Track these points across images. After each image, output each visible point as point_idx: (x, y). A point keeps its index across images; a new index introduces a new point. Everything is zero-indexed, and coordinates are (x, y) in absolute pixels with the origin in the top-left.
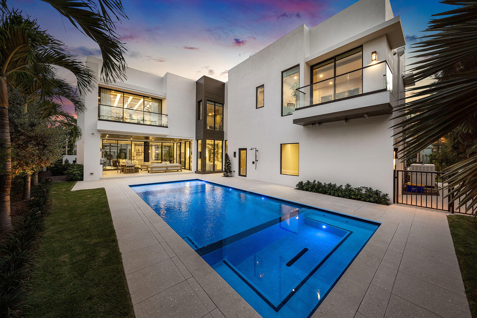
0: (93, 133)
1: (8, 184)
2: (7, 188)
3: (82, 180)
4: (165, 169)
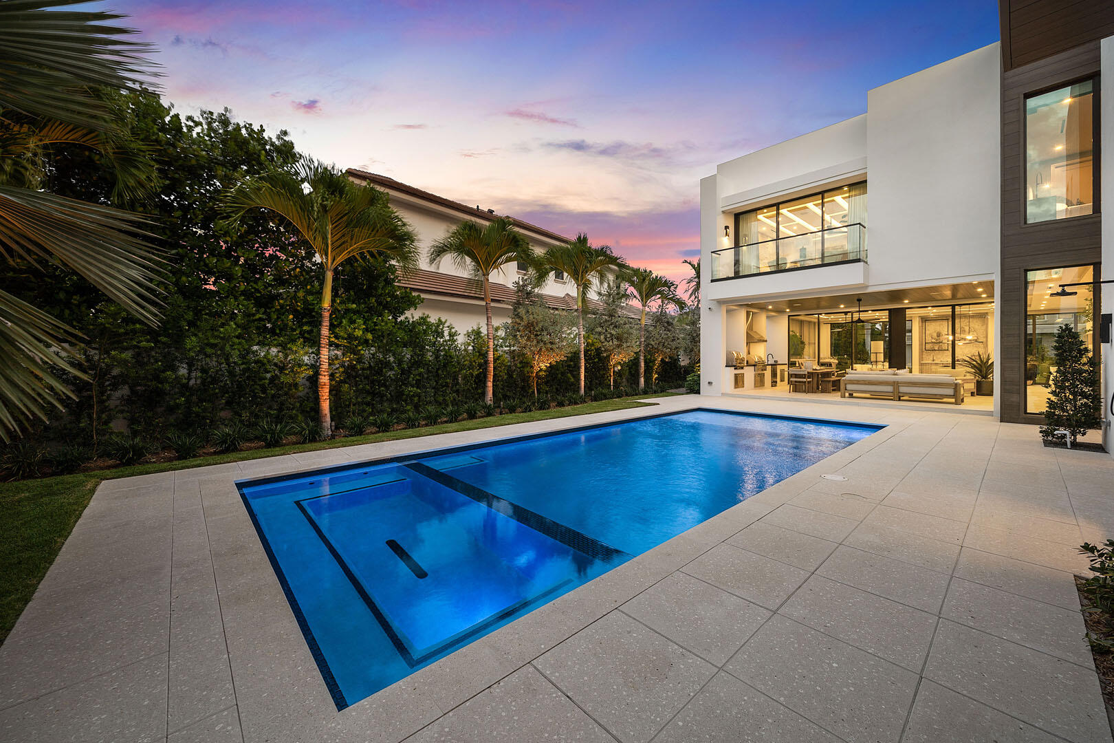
0: (710, 308)
3: (699, 393)
4: (890, 389)
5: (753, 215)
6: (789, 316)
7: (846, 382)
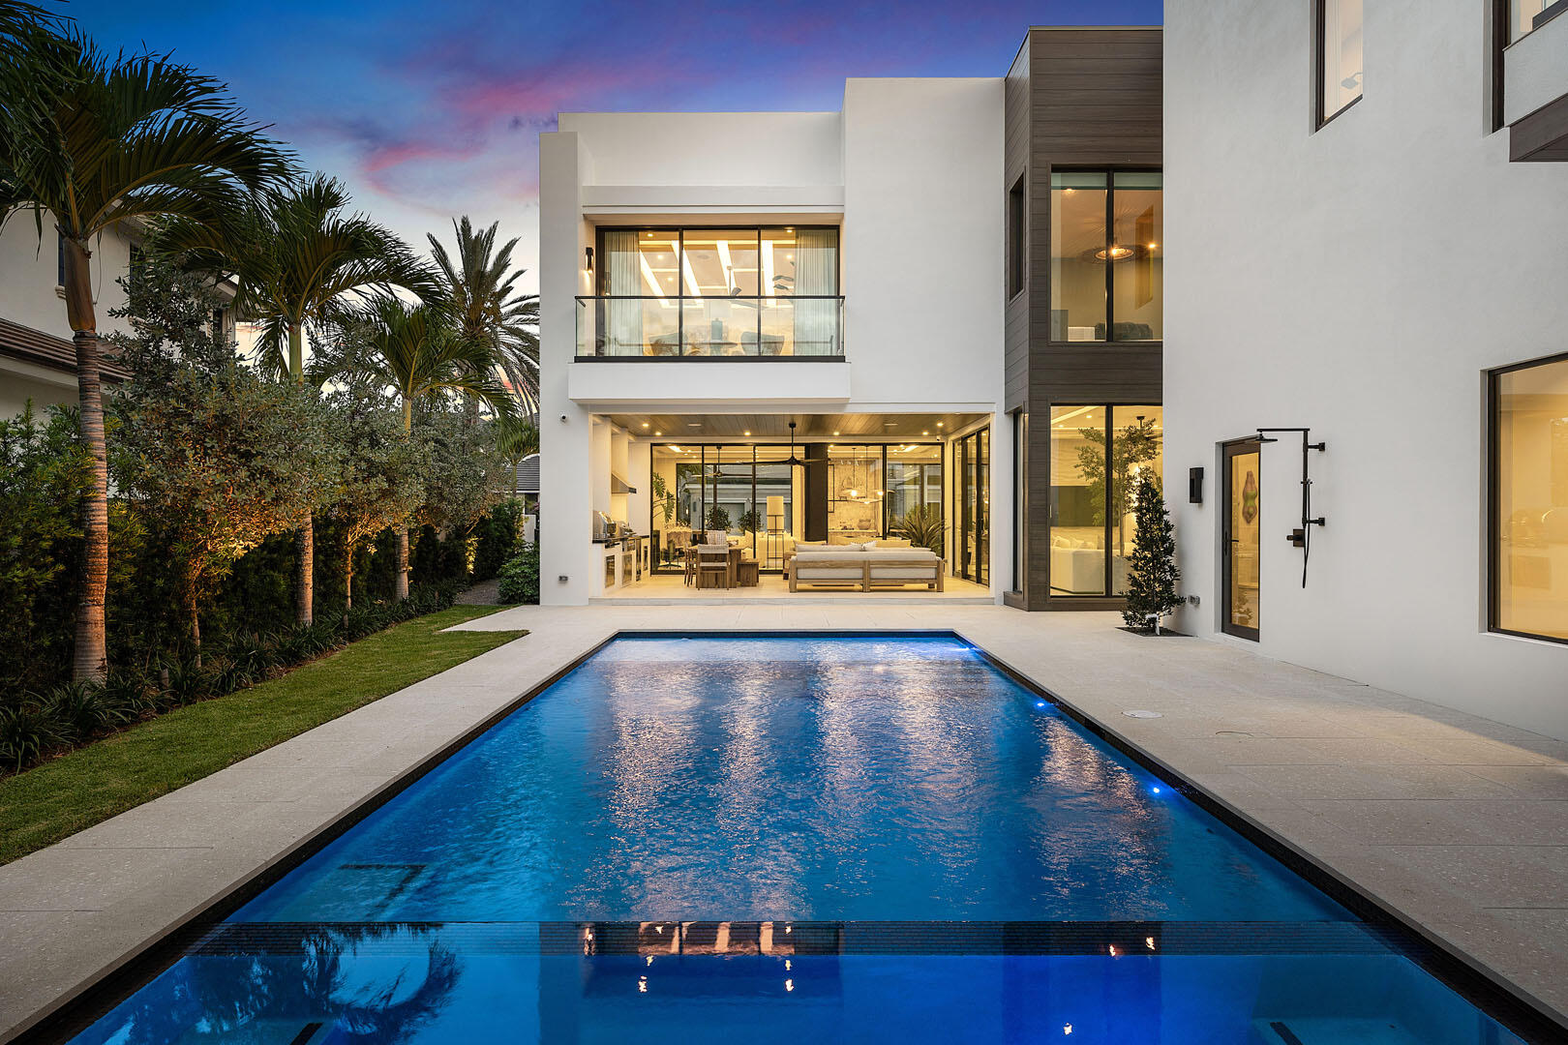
0: (564, 417)
1: (94, 570)
2: (95, 582)
3: (537, 602)
4: (858, 573)
5: (630, 236)
6: (652, 445)
7: (798, 565)
